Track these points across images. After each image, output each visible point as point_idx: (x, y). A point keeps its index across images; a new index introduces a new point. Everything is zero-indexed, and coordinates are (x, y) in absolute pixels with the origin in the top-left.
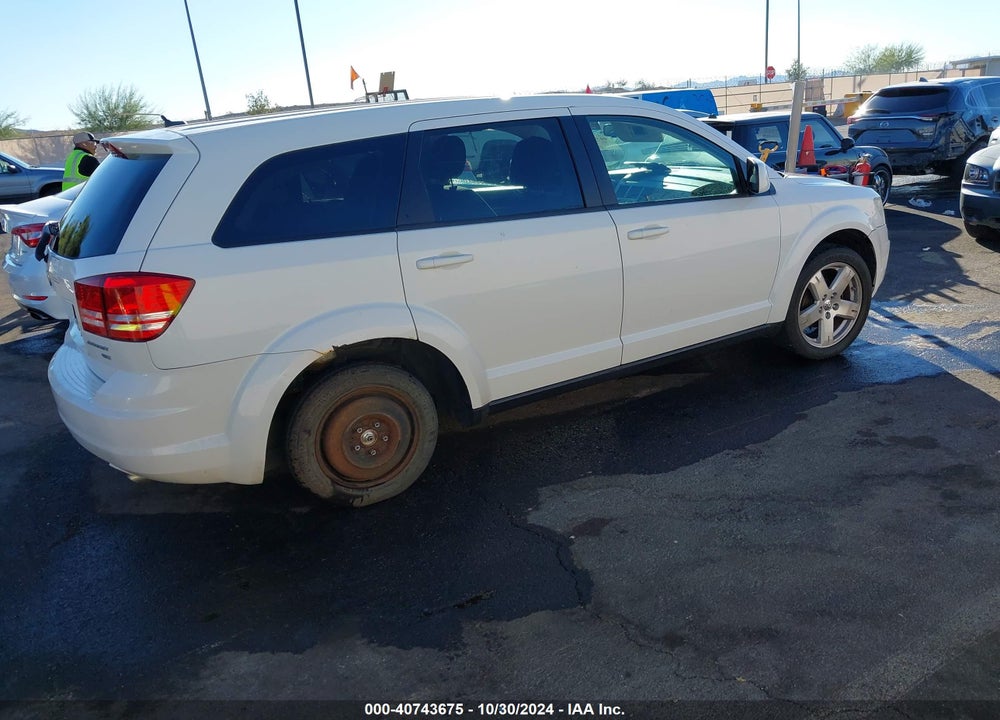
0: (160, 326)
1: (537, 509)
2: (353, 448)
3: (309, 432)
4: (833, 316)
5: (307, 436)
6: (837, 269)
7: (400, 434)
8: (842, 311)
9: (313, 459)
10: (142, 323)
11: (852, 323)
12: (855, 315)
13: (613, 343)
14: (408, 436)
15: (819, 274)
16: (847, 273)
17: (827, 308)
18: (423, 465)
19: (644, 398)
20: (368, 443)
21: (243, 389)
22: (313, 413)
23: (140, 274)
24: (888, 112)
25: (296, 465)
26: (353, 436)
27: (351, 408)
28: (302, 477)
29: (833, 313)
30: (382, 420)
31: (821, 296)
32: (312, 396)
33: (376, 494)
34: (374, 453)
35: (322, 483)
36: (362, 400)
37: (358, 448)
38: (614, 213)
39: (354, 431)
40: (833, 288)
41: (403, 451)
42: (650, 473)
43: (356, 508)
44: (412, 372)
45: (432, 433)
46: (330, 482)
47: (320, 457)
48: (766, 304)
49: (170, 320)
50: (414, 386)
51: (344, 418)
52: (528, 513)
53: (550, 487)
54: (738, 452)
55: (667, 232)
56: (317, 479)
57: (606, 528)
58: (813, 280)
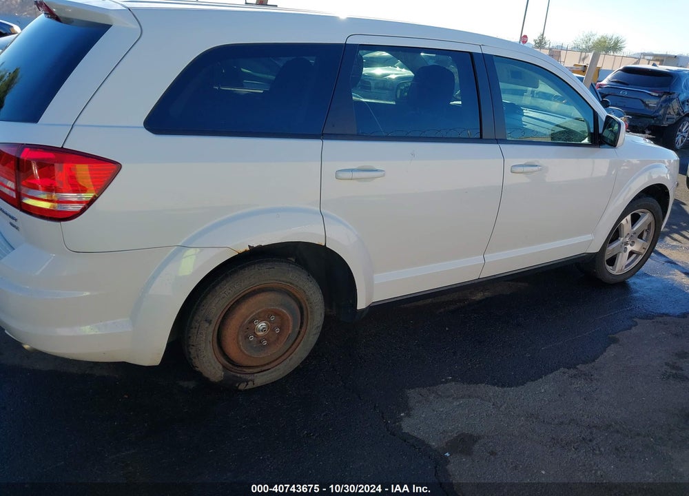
0: (78, 207)
1: (408, 415)
2: (247, 337)
3: (210, 322)
4: (629, 250)
5: (207, 325)
6: (640, 214)
7: (291, 328)
8: (635, 248)
9: (209, 347)
10: (58, 202)
11: (640, 257)
12: (644, 252)
13: (478, 260)
14: (297, 329)
15: (629, 217)
16: (646, 218)
17: (626, 244)
18: (305, 355)
19: (480, 301)
20: (260, 334)
21: (154, 278)
22: (215, 305)
23: (62, 151)
24: (626, 84)
25: (192, 351)
26: (249, 327)
27: (253, 301)
28: (197, 362)
29: (630, 248)
30: (276, 314)
31: (625, 235)
32: (217, 288)
33: (261, 379)
34: (265, 343)
35: (214, 368)
36: (264, 294)
37: (252, 338)
38: (503, 146)
39: (252, 322)
40: (635, 229)
41: (291, 342)
42: (503, 386)
43: (240, 391)
44: (312, 273)
45: (318, 327)
46: (221, 367)
47: (216, 345)
48: (589, 237)
49: (90, 203)
50: (311, 285)
51: (244, 310)
52: (401, 419)
53: (417, 390)
54: (572, 372)
55: (541, 170)
56: (210, 365)
57: (476, 447)
58: (624, 222)
